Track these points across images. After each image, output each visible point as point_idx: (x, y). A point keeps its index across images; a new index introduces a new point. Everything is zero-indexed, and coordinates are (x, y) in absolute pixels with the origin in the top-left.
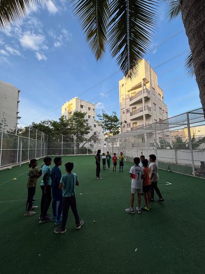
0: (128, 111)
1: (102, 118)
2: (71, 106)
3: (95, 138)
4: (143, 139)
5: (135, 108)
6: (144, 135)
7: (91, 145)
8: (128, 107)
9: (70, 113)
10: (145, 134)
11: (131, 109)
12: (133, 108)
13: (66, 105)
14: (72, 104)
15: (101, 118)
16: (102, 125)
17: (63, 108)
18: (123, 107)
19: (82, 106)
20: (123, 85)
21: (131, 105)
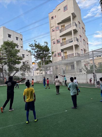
0: (58, 41)
1: (35, 48)
3: (26, 67)
4: (73, 66)
5: (65, 39)
6: (73, 63)
7: (22, 74)
8: (58, 38)
10: (75, 62)
11: (61, 40)
12: (63, 39)
15: (33, 48)
16: (34, 55)
18: (53, 38)
20: (52, 18)
21: (61, 36)
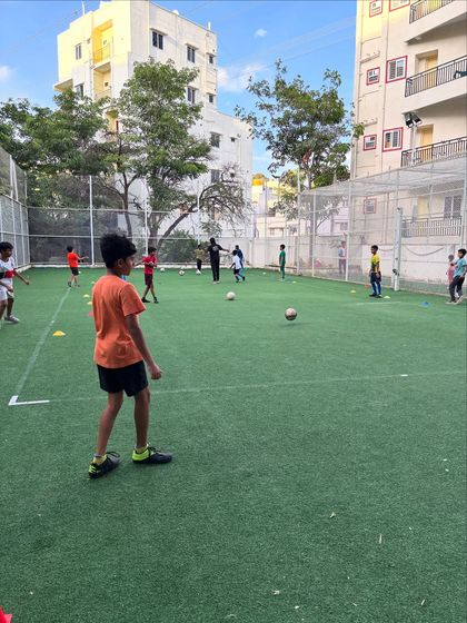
0: (394, 70)
1: (273, 101)
2: (106, 36)
5: (433, 56)
7: (207, 226)
8: (397, 49)
9: (105, 70)
11: (412, 60)
12: (420, 58)
13: (80, 28)
14: (109, 25)
15: (267, 101)
16: (269, 137)
17: (66, 41)
18: (368, 50)
19: (158, 40)
21: (412, 42)
